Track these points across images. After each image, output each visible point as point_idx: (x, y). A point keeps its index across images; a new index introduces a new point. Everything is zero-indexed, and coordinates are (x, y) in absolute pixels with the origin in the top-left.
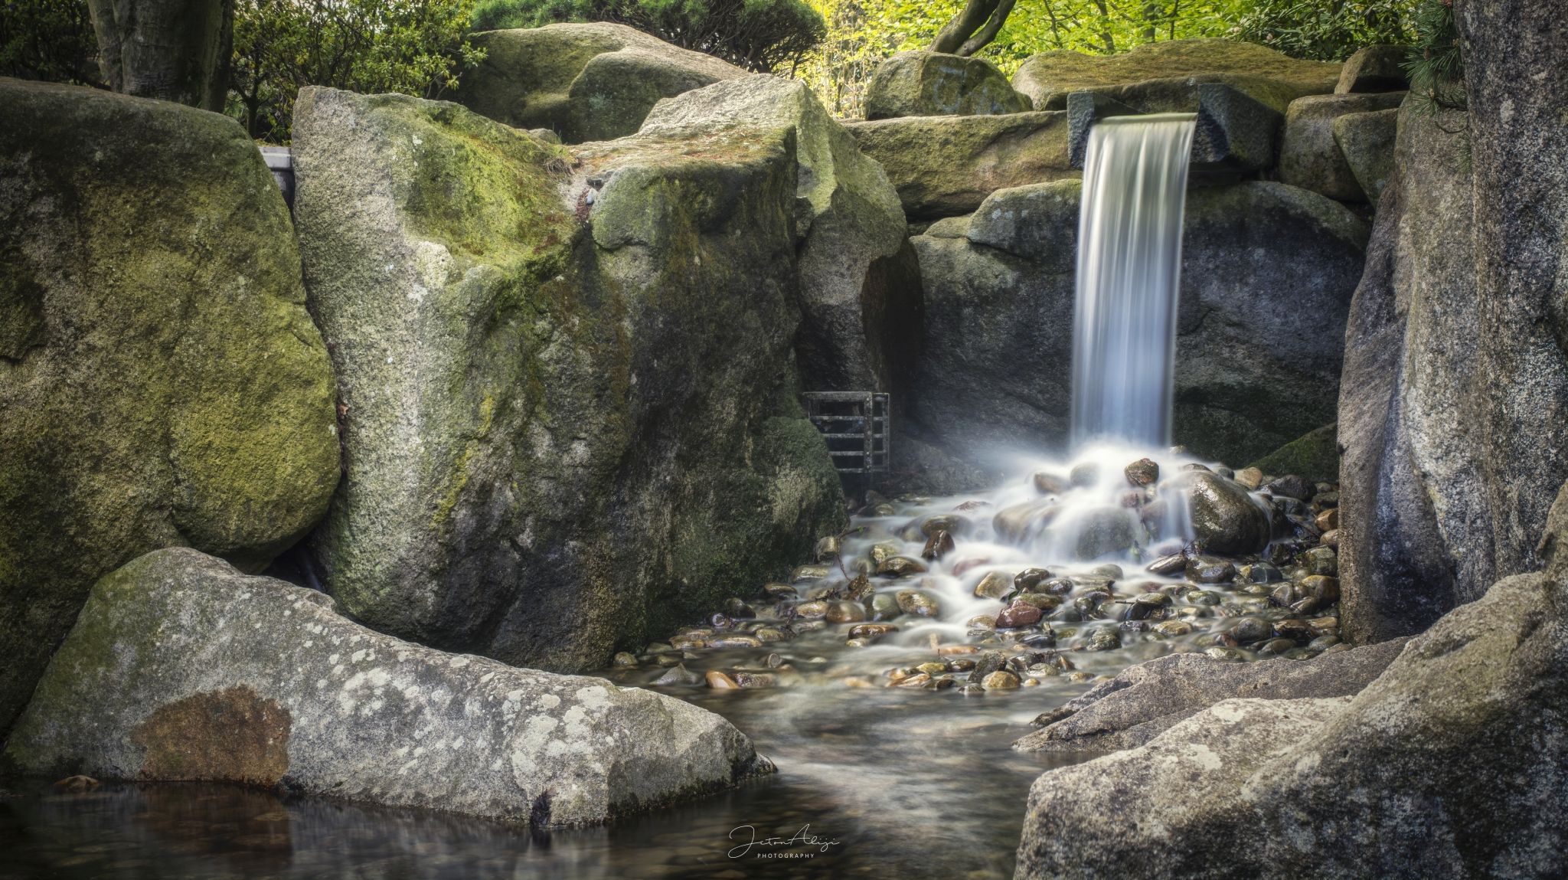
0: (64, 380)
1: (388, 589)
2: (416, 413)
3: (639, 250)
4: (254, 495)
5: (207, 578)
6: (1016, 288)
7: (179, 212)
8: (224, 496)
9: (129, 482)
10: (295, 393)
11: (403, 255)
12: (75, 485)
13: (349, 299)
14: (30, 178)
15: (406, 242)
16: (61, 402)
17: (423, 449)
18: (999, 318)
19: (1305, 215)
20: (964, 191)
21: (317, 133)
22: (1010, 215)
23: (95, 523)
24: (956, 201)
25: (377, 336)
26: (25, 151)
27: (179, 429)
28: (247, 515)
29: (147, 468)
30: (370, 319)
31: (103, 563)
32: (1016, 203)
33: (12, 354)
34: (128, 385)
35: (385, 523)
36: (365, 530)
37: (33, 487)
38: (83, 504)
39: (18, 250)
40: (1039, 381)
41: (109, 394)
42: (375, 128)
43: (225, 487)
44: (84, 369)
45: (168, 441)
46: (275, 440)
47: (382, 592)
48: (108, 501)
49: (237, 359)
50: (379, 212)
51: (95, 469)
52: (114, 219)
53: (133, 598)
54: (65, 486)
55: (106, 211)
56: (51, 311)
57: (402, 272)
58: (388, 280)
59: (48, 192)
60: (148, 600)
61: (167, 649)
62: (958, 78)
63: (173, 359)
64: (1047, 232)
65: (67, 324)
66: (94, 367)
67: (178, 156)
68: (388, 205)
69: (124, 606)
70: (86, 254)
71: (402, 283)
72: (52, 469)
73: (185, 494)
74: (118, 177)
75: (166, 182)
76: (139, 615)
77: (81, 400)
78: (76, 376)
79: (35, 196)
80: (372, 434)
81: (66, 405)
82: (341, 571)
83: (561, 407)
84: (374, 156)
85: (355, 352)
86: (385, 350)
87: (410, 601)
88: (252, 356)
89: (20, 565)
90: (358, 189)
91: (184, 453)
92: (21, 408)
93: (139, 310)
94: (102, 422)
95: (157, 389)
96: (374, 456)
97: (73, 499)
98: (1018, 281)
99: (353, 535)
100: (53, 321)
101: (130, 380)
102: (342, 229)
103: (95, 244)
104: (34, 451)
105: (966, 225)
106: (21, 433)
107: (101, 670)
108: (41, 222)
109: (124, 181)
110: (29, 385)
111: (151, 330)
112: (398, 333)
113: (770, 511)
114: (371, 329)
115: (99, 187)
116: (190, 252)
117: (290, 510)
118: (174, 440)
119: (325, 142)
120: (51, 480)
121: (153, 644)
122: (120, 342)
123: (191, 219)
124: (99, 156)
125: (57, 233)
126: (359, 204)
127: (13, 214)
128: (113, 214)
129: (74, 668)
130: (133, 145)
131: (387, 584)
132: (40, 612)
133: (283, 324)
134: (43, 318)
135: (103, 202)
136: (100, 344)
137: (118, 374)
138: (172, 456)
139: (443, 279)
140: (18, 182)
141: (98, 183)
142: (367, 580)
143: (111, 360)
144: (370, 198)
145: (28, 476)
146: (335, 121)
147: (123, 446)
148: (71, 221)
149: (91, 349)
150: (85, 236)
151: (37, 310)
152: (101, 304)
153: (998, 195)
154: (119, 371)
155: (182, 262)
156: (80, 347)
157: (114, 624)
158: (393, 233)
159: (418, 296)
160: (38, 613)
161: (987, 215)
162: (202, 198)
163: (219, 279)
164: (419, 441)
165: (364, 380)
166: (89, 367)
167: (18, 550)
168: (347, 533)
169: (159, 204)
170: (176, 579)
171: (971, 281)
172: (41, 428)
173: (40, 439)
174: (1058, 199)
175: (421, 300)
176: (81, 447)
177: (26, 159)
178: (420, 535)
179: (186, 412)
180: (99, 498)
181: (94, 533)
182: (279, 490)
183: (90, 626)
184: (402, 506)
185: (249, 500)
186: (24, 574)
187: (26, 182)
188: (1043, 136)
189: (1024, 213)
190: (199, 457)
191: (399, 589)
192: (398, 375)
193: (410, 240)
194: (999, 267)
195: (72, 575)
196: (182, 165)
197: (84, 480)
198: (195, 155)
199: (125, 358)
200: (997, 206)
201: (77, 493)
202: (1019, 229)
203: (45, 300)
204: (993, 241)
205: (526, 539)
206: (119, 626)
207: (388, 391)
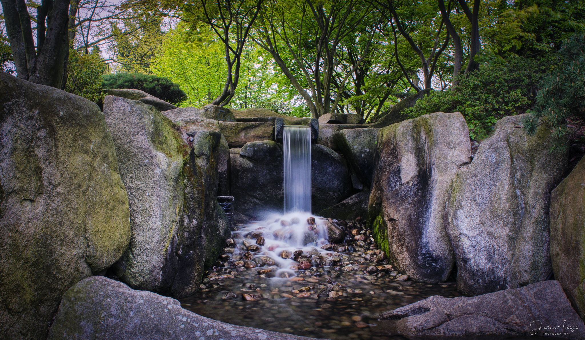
0: (49, 208)
1: (148, 276)
2: (159, 213)
3: (204, 157)
4: (110, 247)
5: (120, 293)
6: (253, 168)
7: (86, 138)
8: (102, 249)
9: (73, 248)
10: (121, 207)
11: (152, 157)
12: (55, 252)
13: (129, 171)
14: (38, 120)
15: (153, 152)
16: (48, 217)
17: (161, 226)
18: (248, 175)
19: (327, 153)
20: (236, 142)
21: (114, 112)
22: (252, 149)
23: (63, 267)
24: (234, 144)
25: (142, 185)
26: (36, 109)
27: (89, 225)
28: (108, 255)
29: (79, 242)
30: (138, 178)
31: (65, 284)
32: (254, 146)
33: (32, 198)
34: (73, 209)
35: (147, 252)
36: (139, 255)
37: (40, 255)
38: (58, 260)
39: (33, 152)
40: (258, 192)
41: (66, 213)
42: (139, 112)
43: (102, 246)
44: (56, 202)
45: (86, 230)
46: (115, 225)
47: (146, 277)
48: (67, 258)
49: (106, 196)
50: (141, 141)
51: (62, 245)
52: (66, 140)
53: (85, 301)
54: (52, 253)
55: (64, 136)
56: (45, 178)
57: (152, 163)
58: (145, 165)
59: (44, 127)
60: (93, 302)
61: (107, 325)
62: (223, 112)
63: (86, 197)
64: (261, 154)
65: (50, 184)
66: (60, 201)
67: (85, 116)
68: (145, 139)
69: (82, 305)
70: (57, 154)
71: (151, 167)
72: (46, 247)
73: (91, 251)
74: (67, 123)
75: (82, 126)
76: (90, 309)
77: (55, 216)
78: (53, 206)
79: (40, 129)
80: (141, 221)
81: (50, 218)
82: (129, 269)
83: (190, 208)
84: (138, 121)
85: (133, 191)
86: (145, 191)
87: (155, 279)
88: (109, 194)
89: (36, 290)
90: (132, 133)
91: (91, 234)
92: (35, 221)
93: (75, 177)
94: (64, 225)
95: (82, 209)
96: (141, 228)
97: (55, 258)
98: (253, 166)
99: (134, 257)
100: (46, 182)
101: (73, 206)
102: (125, 146)
103: (60, 150)
104: (40, 240)
105: (239, 150)
106: (35, 232)
107: (76, 335)
108: (41, 140)
109: (69, 124)
110: (37, 211)
111: (80, 186)
112: (151, 184)
113: (220, 233)
114: (139, 183)
115: (61, 126)
116: (90, 154)
117: (119, 250)
118: (88, 230)
119: (118, 115)
120: (46, 251)
121: (100, 323)
122: (69, 191)
123: (90, 141)
124: (61, 113)
125: (47, 144)
126: (132, 138)
127: (32, 136)
128: (66, 138)
129: (62, 334)
130: (72, 110)
131: (148, 274)
132: (44, 309)
133: (116, 182)
134: (42, 182)
135: (62, 133)
136: (62, 192)
137: (69, 204)
138: (87, 236)
139: (166, 166)
140: (34, 122)
141: (61, 125)
142: (141, 273)
143: (66, 198)
144: (137, 136)
145: (38, 251)
146: (122, 108)
147: (71, 234)
148: (52, 140)
149: (59, 194)
150: (57, 146)
151: (40, 178)
152: (62, 175)
153: (249, 143)
154: (70, 203)
155: (88, 158)
156: (55, 193)
157: (78, 313)
158: (147, 149)
159: (158, 172)
160: (43, 310)
161: (245, 148)
162: (93, 133)
163: (100, 165)
164: (160, 223)
165: (136, 201)
166: (58, 202)
167: (35, 284)
168: (131, 255)
169: (80, 135)
170: (104, 293)
171: (241, 166)
172: (42, 229)
173: (42, 234)
174: (265, 145)
175: (159, 173)
176: (56, 236)
177: (37, 112)
178: (159, 256)
179: (91, 218)
180: (64, 257)
181: (62, 272)
182: (116, 244)
183: (67, 313)
184: (154, 247)
185: (109, 249)
186: (38, 294)
187: (37, 122)
188: (257, 129)
189: (256, 148)
190: (95, 235)
191: (152, 275)
192: (151, 199)
193: (154, 152)
194: (248, 162)
195: (55, 291)
196: (87, 119)
197: (58, 250)
198: (90, 116)
199: (71, 197)
200: (248, 146)
201: (56, 255)
202: (254, 153)
203: (42, 174)
204: (247, 155)
205: (180, 252)
206: (81, 314)
207: (147, 205)
